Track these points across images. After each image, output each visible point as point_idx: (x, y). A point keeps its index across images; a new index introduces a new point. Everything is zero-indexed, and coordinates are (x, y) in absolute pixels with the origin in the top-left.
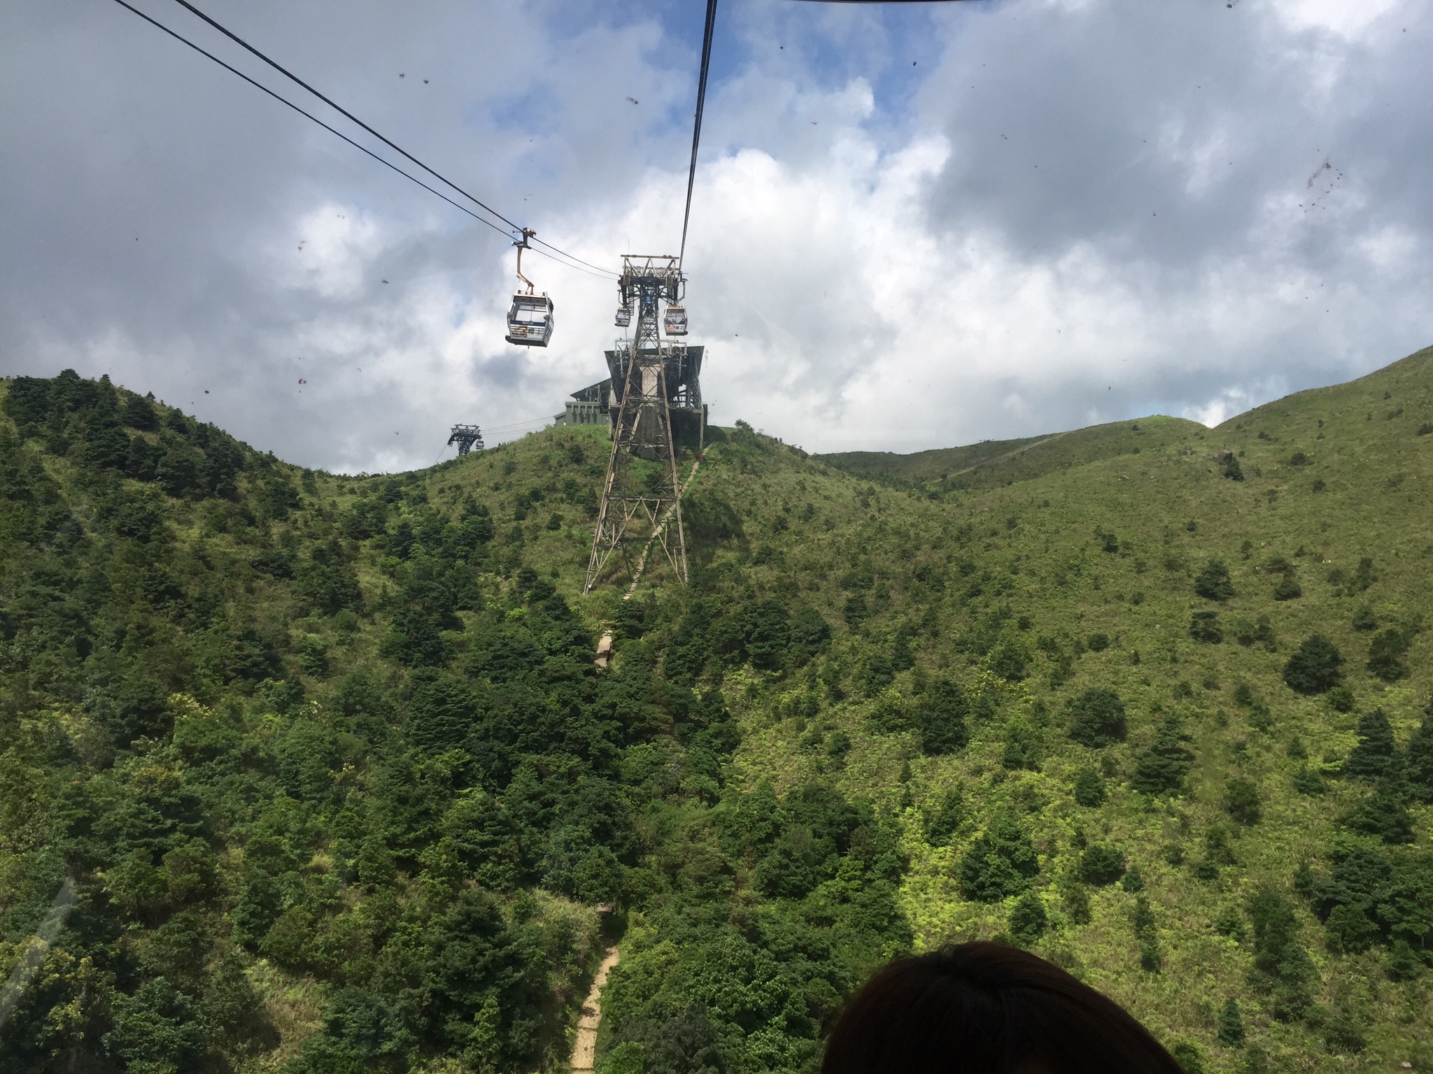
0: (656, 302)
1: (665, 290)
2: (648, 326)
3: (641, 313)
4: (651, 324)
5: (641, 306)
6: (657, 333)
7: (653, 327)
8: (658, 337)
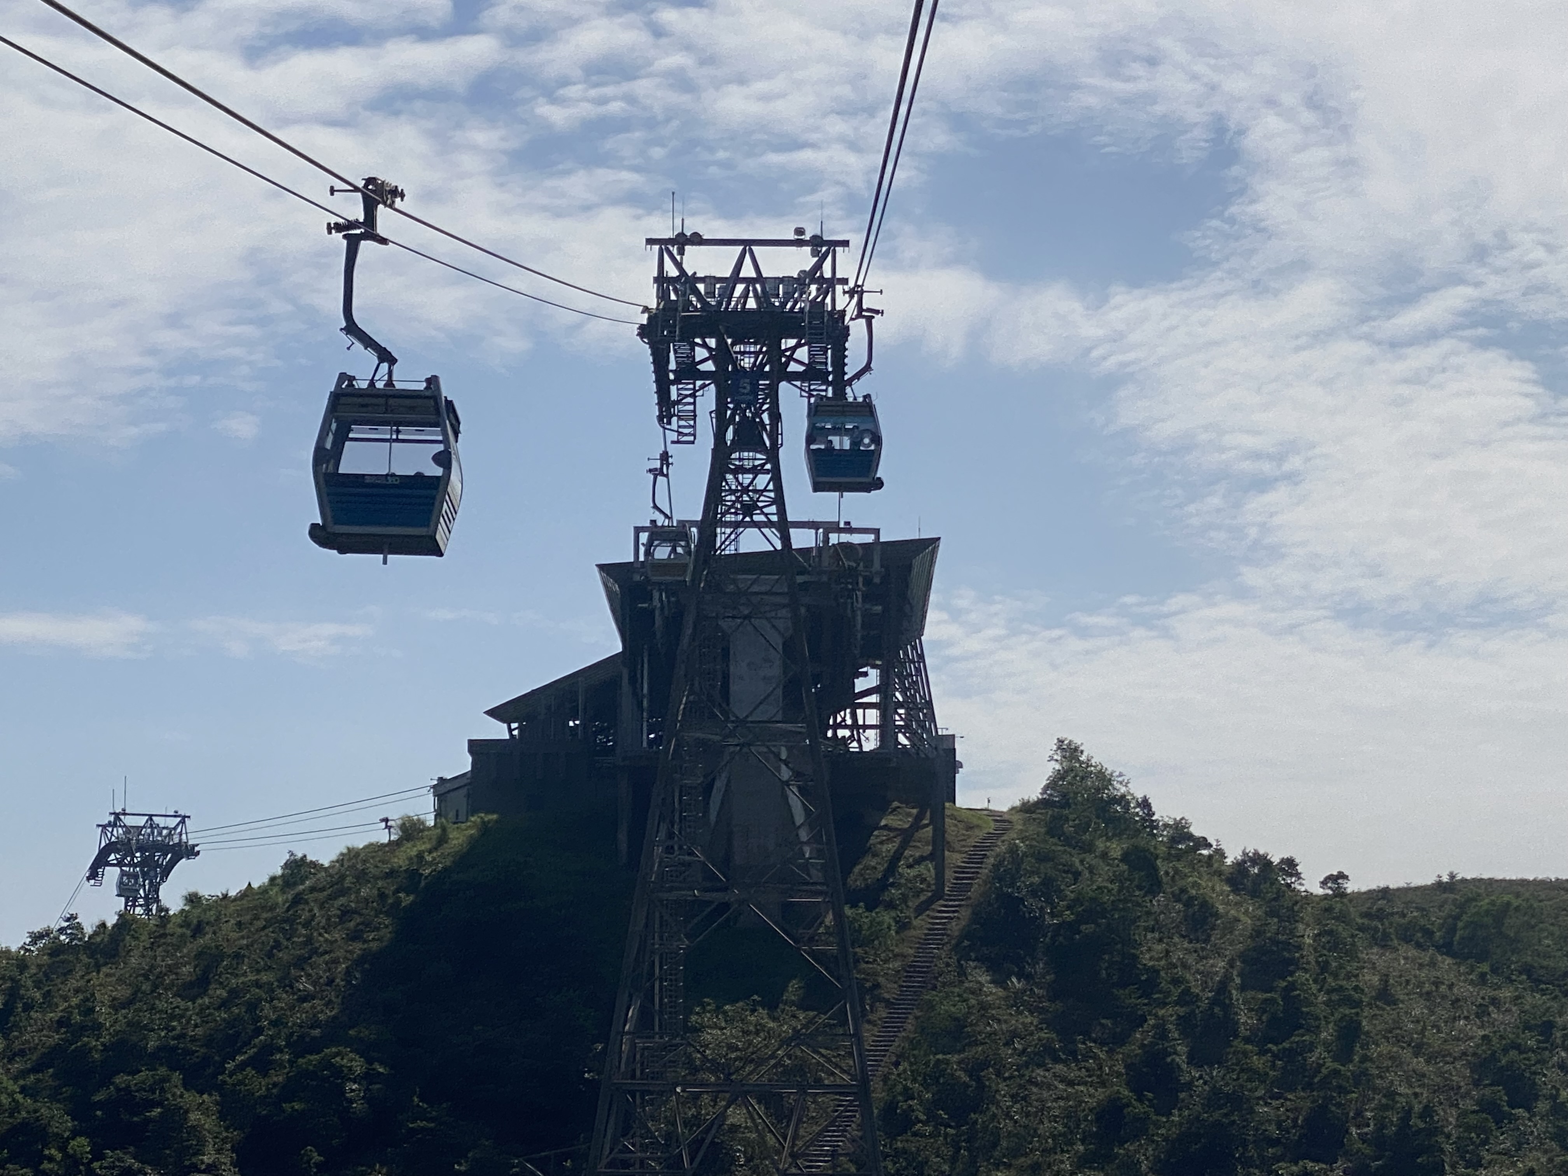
0: (773, 394)
1: (802, 354)
2: (746, 479)
3: (719, 436)
4: (756, 471)
5: (720, 411)
6: (779, 501)
7: (762, 481)
8: (782, 512)
